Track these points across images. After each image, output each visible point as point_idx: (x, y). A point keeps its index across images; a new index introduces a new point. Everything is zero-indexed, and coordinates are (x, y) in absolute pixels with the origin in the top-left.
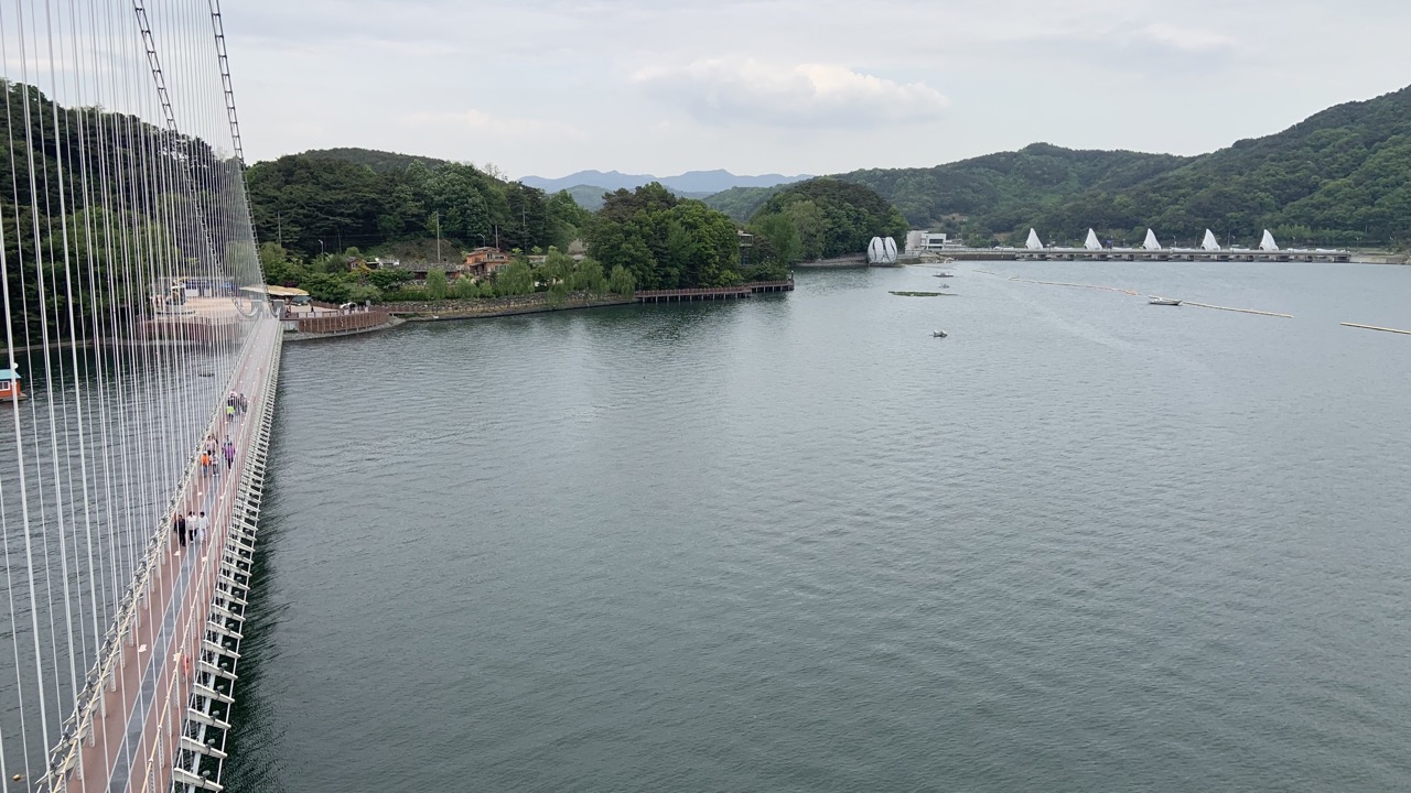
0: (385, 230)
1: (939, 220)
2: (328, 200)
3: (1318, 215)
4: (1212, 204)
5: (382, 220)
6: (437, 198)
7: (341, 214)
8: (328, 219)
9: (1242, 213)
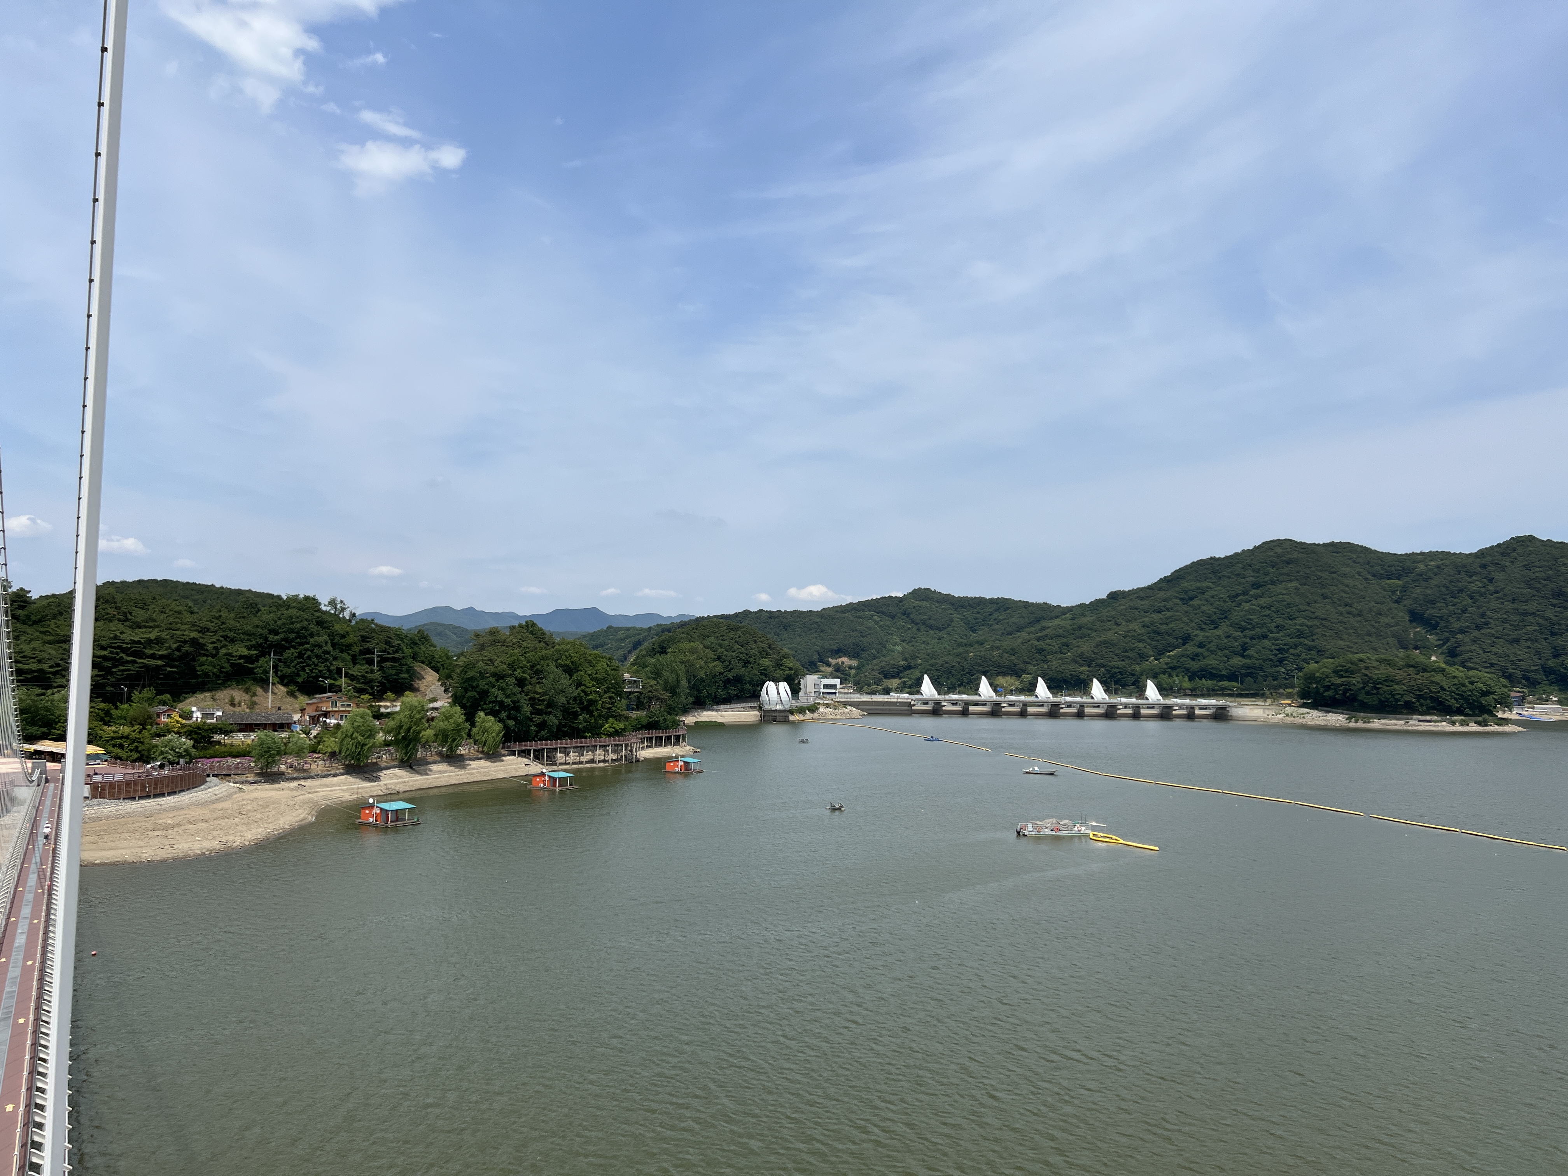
0: (206, 675)
1: (828, 665)
2: (136, 639)
3: (1195, 665)
4: (1094, 653)
5: (202, 664)
6: (271, 637)
7: (153, 656)
8: (135, 662)
9: (1123, 663)
